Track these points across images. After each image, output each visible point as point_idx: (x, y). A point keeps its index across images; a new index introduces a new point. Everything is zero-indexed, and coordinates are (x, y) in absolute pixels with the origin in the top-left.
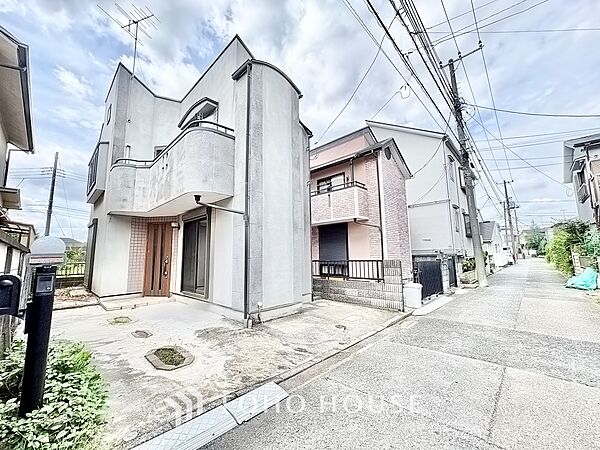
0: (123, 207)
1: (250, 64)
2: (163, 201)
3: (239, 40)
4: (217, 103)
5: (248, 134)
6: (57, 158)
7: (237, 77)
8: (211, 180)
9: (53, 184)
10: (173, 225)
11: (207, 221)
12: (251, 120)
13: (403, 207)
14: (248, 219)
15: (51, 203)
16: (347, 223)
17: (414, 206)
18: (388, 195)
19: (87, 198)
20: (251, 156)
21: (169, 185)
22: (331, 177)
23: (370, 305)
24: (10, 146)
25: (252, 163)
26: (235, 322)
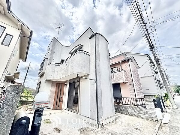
0: (50, 78)
1: (95, 34)
2: (65, 76)
3: (90, 28)
4: (83, 46)
5: (96, 54)
6: (30, 64)
7: (90, 38)
8: (83, 69)
9: (28, 71)
10: (65, 84)
11: (79, 83)
12: (96, 49)
13: (138, 78)
14: (97, 82)
15: (26, 77)
16: (120, 83)
17: (142, 77)
18: (134, 74)
19: (38, 75)
20: (97, 60)
21: (67, 70)
22: (113, 68)
23: (141, 117)
24: (20, 60)
25: (97, 63)
26: (92, 125)
